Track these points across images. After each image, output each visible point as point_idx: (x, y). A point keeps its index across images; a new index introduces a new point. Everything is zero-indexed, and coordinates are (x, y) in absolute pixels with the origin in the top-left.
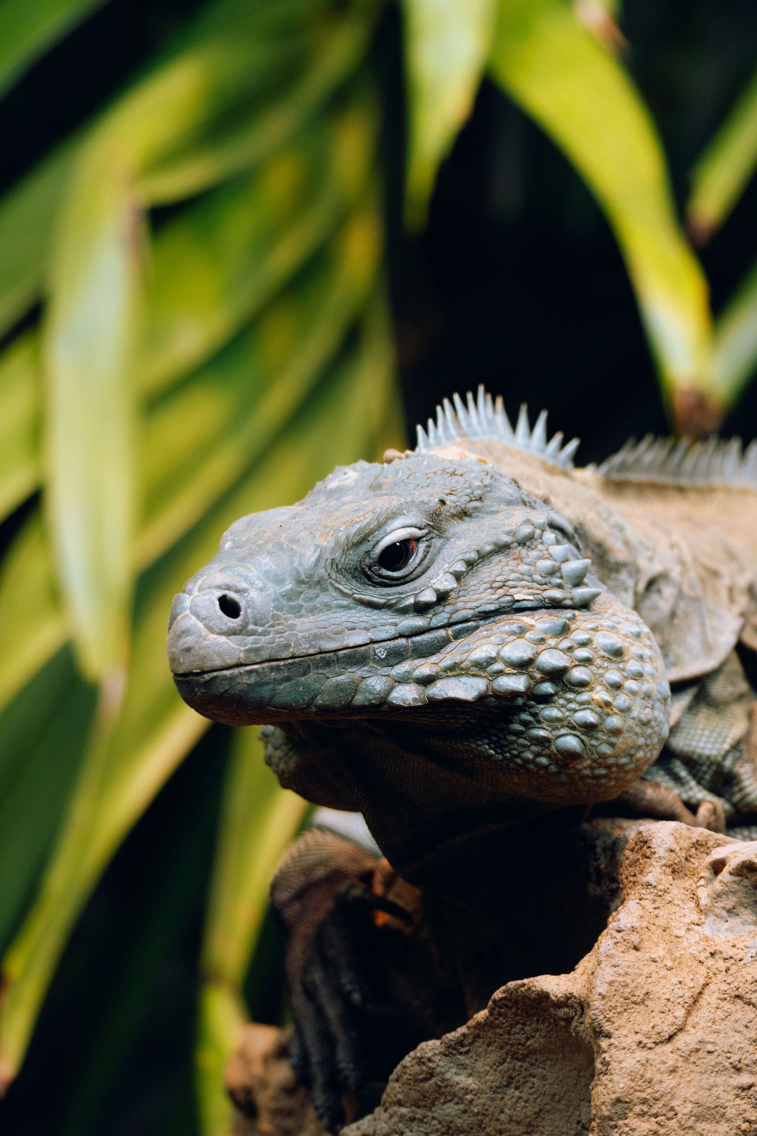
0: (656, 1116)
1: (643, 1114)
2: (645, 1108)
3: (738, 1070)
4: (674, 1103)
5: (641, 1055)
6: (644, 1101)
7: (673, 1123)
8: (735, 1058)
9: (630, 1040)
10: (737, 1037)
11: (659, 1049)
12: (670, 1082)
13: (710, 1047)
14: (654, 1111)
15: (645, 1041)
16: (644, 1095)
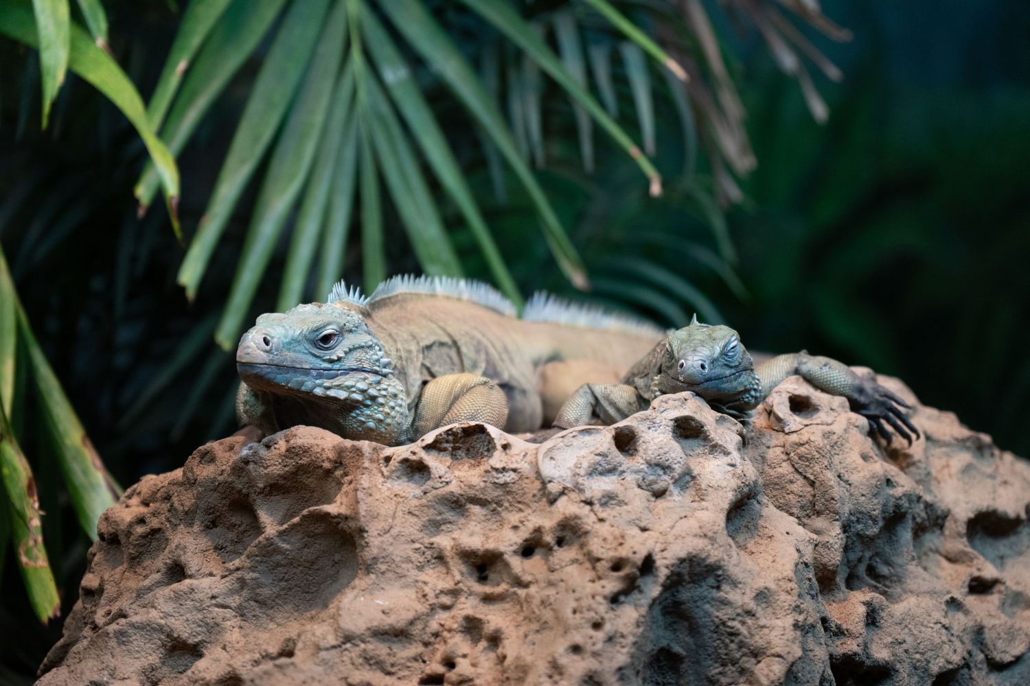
0: (387, 562)
1: (383, 562)
2: (383, 560)
3: (413, 542)
4: (393, 557)
5: (380, 539)
6: (383, 557)
7: (393, 565)
8: (413, 537)
9: (375, 533)
10: (412, 529)
11: (385, 536)
12: (391, 549)
13: (403, 534)
14: (387, 560)
15: (381, 533)
16: (382, 555)
